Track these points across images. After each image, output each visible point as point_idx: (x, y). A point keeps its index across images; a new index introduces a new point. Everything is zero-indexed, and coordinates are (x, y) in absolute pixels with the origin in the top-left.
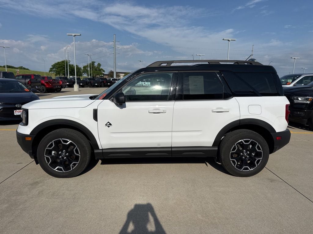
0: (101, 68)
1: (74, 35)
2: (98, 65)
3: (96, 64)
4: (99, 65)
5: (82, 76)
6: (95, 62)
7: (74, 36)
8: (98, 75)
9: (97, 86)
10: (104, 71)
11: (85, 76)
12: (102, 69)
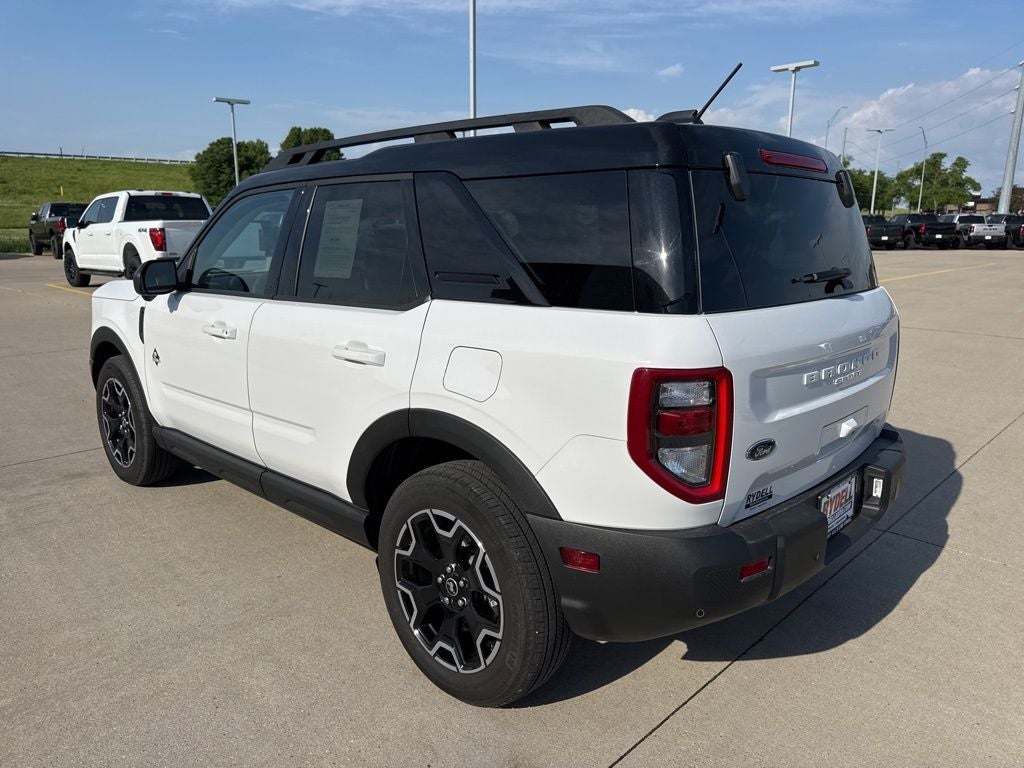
0: (965, 175)
1: (792, 67)
2: (955, 164)
3: (947, 164)
4: (961, 164)
5: (890, 209)
6: (945, 155)
7: (794, 71)
8: (949, 203)
9: (942, 246)
10: (977, 187)
11: (902, 206)
12: (970, 181)
